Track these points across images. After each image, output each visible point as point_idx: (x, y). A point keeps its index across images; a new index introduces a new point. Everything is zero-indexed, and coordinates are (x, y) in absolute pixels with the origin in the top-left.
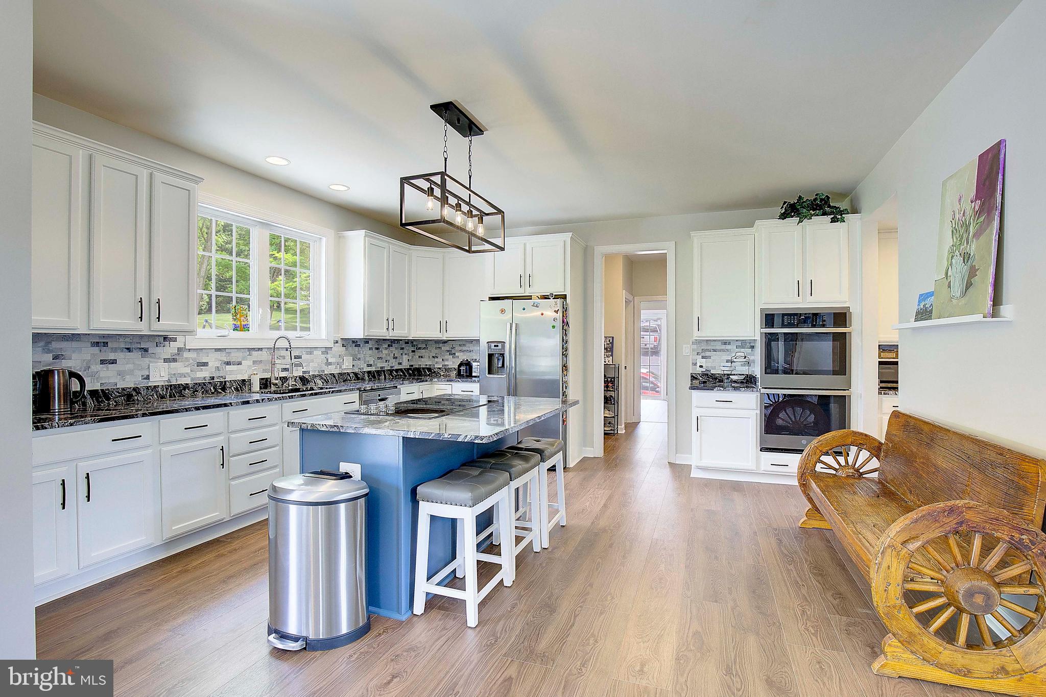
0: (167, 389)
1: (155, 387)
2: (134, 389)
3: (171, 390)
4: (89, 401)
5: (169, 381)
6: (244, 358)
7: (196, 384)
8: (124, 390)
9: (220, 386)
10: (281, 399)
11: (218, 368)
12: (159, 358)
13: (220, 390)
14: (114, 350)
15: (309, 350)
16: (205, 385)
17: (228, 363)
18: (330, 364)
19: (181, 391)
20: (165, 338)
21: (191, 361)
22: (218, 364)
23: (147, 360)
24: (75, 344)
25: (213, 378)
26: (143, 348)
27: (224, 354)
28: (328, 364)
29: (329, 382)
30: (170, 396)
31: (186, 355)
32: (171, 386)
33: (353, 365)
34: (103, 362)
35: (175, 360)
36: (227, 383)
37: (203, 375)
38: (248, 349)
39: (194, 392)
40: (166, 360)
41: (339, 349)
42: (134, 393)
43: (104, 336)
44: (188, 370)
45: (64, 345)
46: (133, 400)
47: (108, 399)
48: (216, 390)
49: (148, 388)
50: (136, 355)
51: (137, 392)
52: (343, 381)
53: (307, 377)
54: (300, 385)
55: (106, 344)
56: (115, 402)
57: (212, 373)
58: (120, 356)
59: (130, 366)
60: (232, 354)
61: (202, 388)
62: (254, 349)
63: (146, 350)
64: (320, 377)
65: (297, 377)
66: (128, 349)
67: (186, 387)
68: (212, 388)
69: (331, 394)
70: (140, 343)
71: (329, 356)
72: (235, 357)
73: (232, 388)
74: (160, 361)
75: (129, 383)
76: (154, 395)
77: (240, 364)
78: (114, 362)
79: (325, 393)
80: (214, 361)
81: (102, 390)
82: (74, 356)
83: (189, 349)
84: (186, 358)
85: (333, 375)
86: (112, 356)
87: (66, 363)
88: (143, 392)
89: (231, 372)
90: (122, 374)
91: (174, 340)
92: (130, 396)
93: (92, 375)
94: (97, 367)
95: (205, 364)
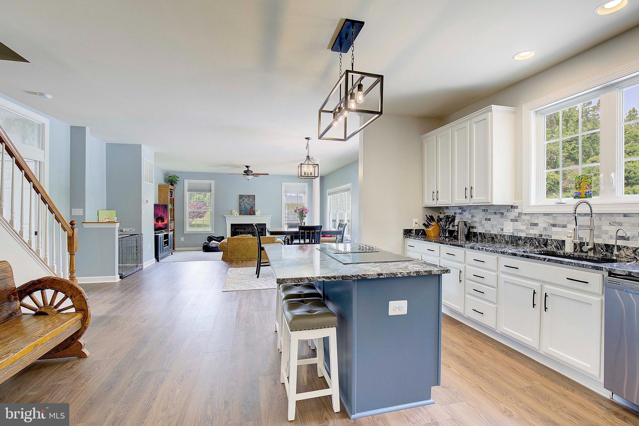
0: (510, 238)
1: (504, 235)
2: (495, 235)
3: (512, 239)
5: (513, 233)
7: (526, 237)
8: (491, 235)
9: (543, 242)
11: (545, 229)
12: (508, 219)
13: (542, 245)
14: (490, 214)
16: (532, 239)
17: (554, 225)
19: (517, 241)
20: (512, 207)
21: (527, 222)
22: (545, 225)
23: (503, 219)
24: (478, 211)
25: (541, 235)
26: (501, 213)
27: (551, 217)
30: (511, 243)
31: (523, 217)
32: (512, 236)
34: (486, 219)
35: (516, 221)
37: (534, 232)
39: (524, 243)
40: (512, 220)
42: (495, 237)
44: (524, 228)
46: (494, 241)
47: (485, 238)
48: (539, 244)
49: (501, 235)
50: (499, 216)
51: (496, 237)
55: (487, 210)
56: (488, 240)
57: (540, 231)
58: (492, 217)
59: (495, 222)
60: (558, 218)
61: (530, 241)
63: (502, 214)
66: (495, 213)
67: (520, 238)
68: (537, 243)
70: (500, 210)
72: (560, 220)
73: (553, 246)
74: (509, 220)
75: (494, 232)
76: (504, 240)
77: (564, 226)
78: (489, 220)
80: (542, 223)
81: (483, 233)
82: (477, 216)
83: (525, 214)
84: (524, 219)
86: (489, 217)
87: (475, 219)
88: (499, 237)
89: (557, 233)
90: (492, 226)
91: (516, 207)
92: (493, 238)
93: (482, 226)
94: (484, 222)
95: (536, 225)
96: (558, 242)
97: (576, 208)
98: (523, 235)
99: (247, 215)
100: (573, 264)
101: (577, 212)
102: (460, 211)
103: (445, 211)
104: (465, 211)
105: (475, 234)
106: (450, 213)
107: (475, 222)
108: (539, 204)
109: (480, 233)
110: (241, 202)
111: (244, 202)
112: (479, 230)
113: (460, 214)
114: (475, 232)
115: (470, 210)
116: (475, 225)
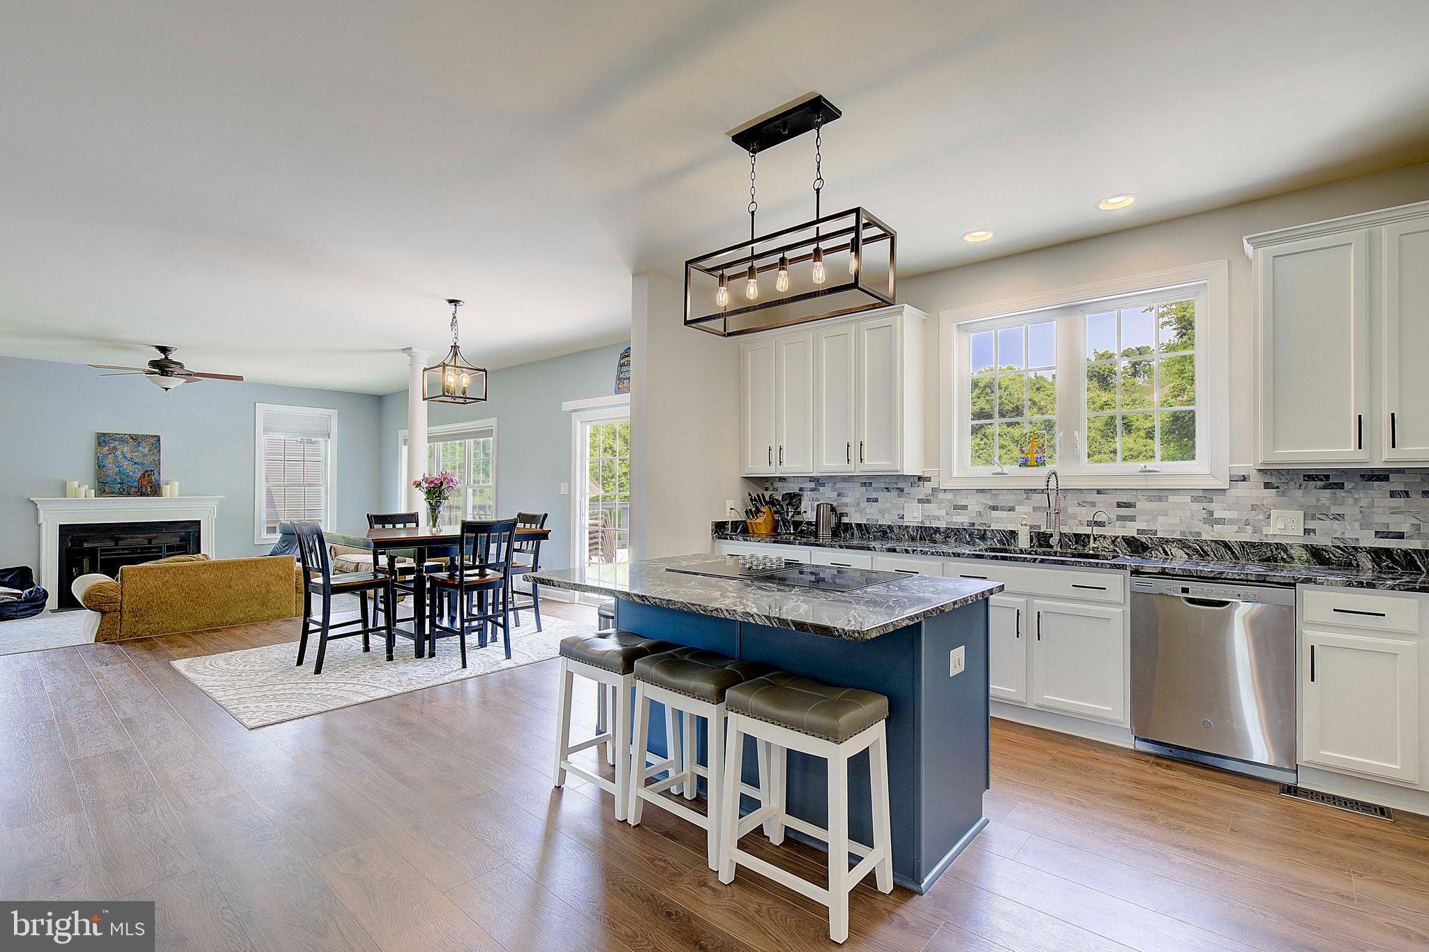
0: (917, 530)
1: (906, 526)
2: (889, 527)
3: (921, 532)
4: (856, 531)
5: (922, 522)
6: (1019, 503)
7: (949, 529)
8: (880, 526)
9: (979, 535)
10: (940, 555)
11: (980, 514)
12: (914, 498)
13: (978, 540)
14: (876, 490)
15: (1156, 493)
16: (959, 531)
17: (994, 508)
18: (1221, 521)
19: (932, 535)
20: (920, 478)
21: (947, 503)
22: (979, 508)
23: (902, 500)
24: (850, 485)
25: (973, 524)
26: (899, 488)
27: (988, 496)
28: (1211, 519)
29: (1209, 555)
30: (921, 539)
31: (941, 495)
32: (921, 527)
33: (1307, 531)
34: (868, 500)
35: (929, 501)
36: (988, 532)
37: (961, 520)
38: (1025, 490)
39: (945, 538)
40: (920, 501)
41: (1254, 491)
42: (888, 531)
43: (869, 477)
44: (943, 513)
45: (844, 485)
46: (888, 537)
47: (869, 533)
48: (972, 538)
49: (900, 527)
50: (894, 494)
51: (890, 530)
52: (1259, 561)
53: (1144, 540)
54: (1125, 551)
55: (871, 484)
57: (972, 518)
58: (880, 495)
59: (888, 505)
60: (1001, 497)
61: (955, 534)
62: (1035, 490)
63: (902, 490)
64: (1182, 544)
65: (1117, 537)
66: (887, 488)
67: (937, 530)
68: (967, 537)
69: (1037, 564)
70: (897, 483)
71: (1212, 506)
72: (1004, 500)
73: (995, 539)
74: (914, 501)
75: (885, 521)
76: (906, 534)
77: (1011, 509)
78: (876, 500)
79: (1025, 560)
80: (975, 505)
81: (865, 524)
82: (850, 494)
83: (945, 490)
84: (941, 499)
85: (1226, 545)
86: (874, 496)
87: (845, 500)
88: (896, 531)
89: (999, 520)
90: (882, 512)
91: (929, 479)
92: (885, 533)
93: (861, 511)
94: (864, 504)
95: (965, 507)
96: (1002, 534)
97: (1048, 482)
98: (942, 525)
99: (129, 495)
100: (1082, 564)
101: (1050, 487)
102: (812, 485)
103: (777, 484)
104: (823, 485)
105: (848, 527)
106: (793, 488)
107: (846, 505)
108: (963, 474)
109: (859, 526)
110: (105, 456)
111: (116, 457)
112: (854, 518)
113: (812, 490)
114: (848, 523)
115: (835, 483)
116: (845, 510)
